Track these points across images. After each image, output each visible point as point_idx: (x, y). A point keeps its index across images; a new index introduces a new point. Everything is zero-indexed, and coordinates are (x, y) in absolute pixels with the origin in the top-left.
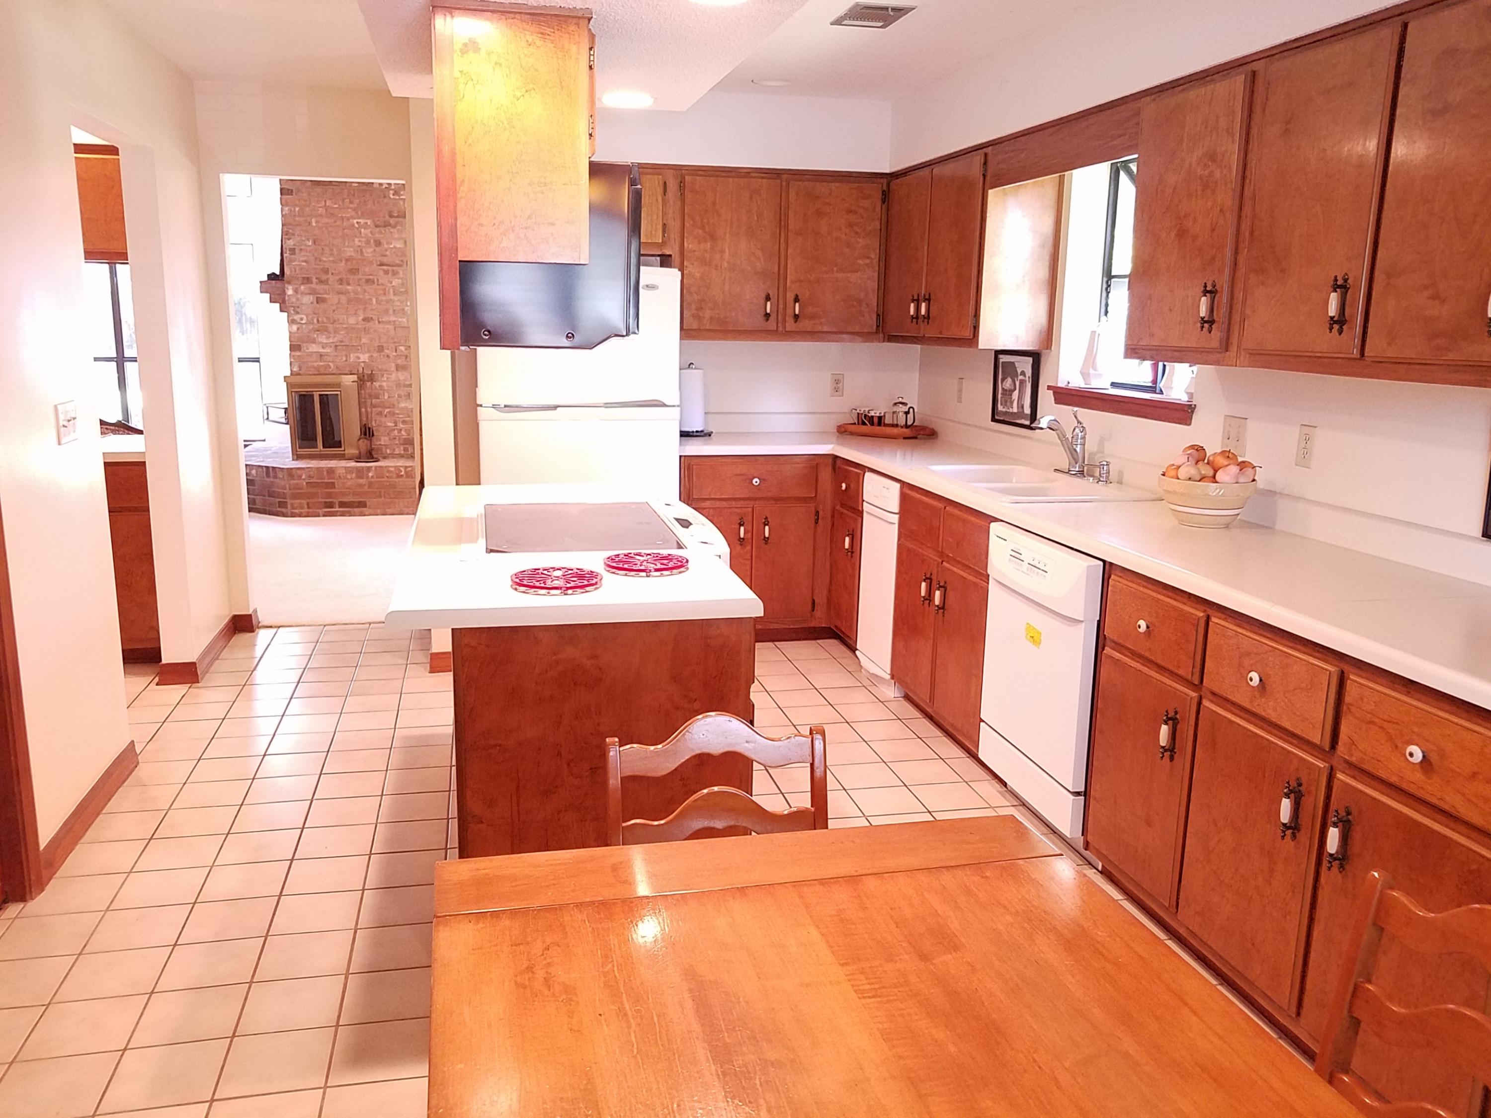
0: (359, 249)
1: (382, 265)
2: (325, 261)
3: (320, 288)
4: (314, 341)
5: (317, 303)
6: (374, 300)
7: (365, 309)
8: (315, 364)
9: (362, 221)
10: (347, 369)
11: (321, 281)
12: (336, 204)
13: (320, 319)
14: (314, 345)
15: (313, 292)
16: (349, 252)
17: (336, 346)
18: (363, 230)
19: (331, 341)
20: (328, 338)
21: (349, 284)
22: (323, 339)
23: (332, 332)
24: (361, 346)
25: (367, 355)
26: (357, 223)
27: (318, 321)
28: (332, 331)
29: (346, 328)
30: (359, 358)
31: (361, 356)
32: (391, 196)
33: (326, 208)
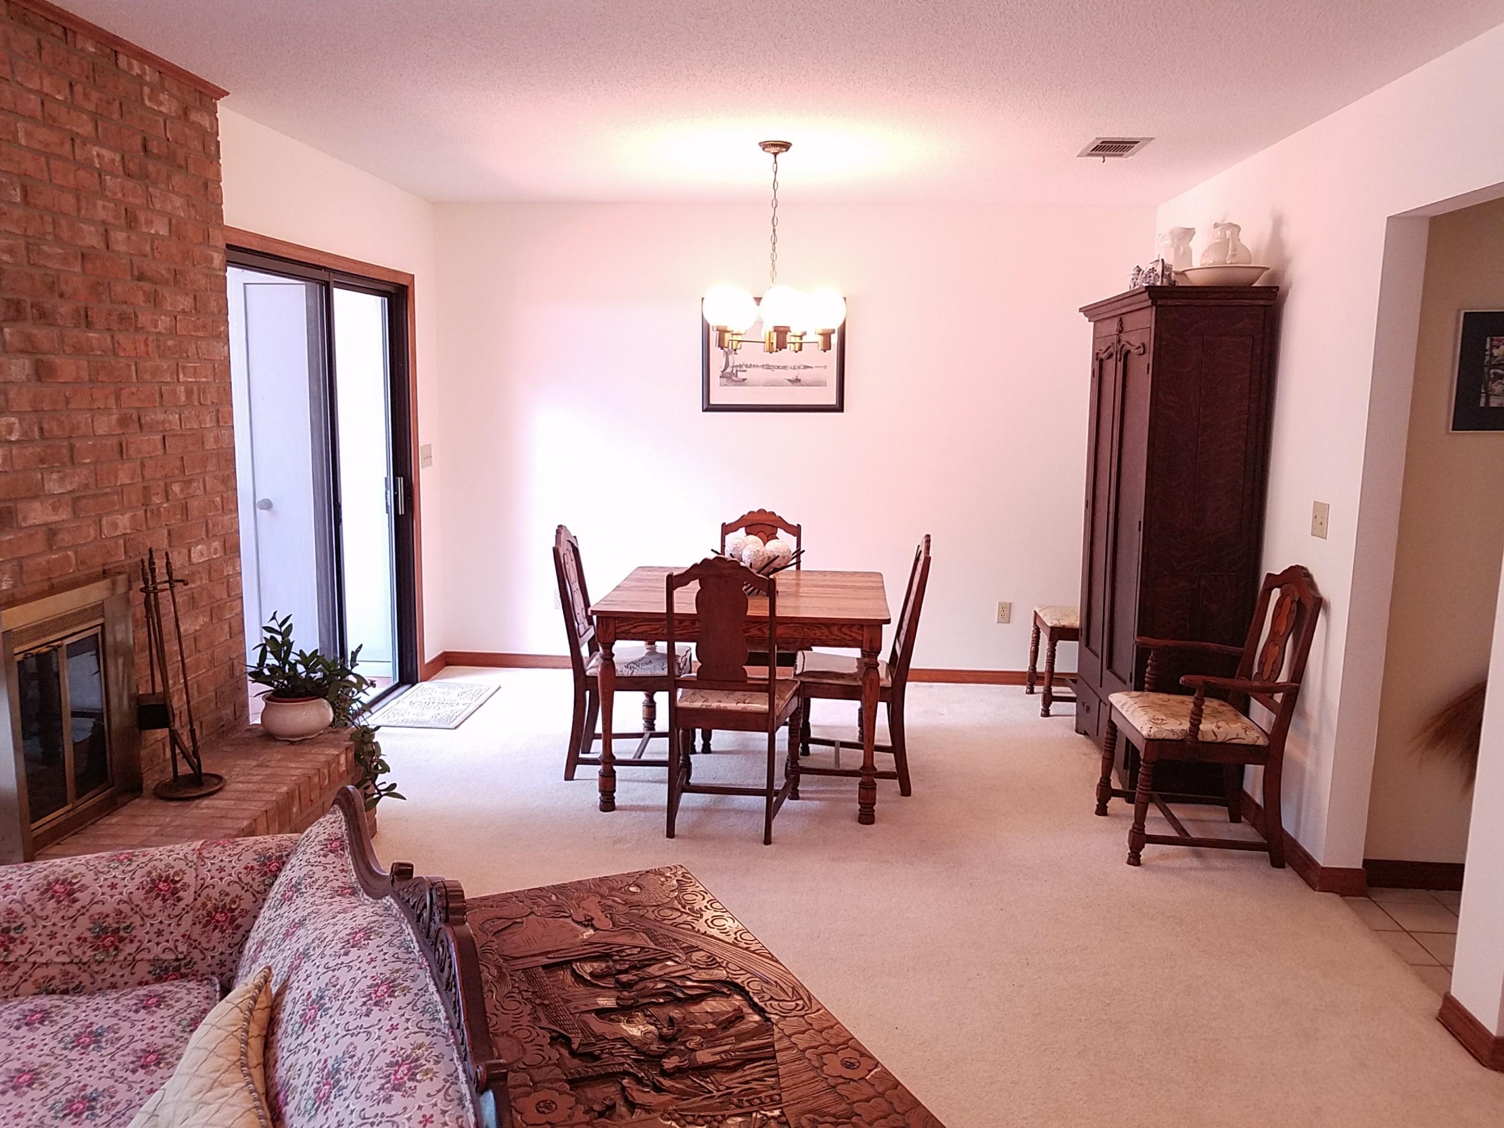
0: (101, 229)
1: (141, 277)
2: (48, 256)
3: (43, 335)
4: (36, 494)
5: (39, 379)
6: (133, 368)
7: (118, 398)
8: (42, 560)
9: (106, 153)
10: (99, 560)
11: (44, 316)
12: (59, 93)
13: (46, 426)
14: (37, 505)
15: (30, 348)
16: (91, 238)
17: (78, 498)
18: (108, 178)
19: (69, 488)
20: (62, 479)
21: (89, 325)
22: (53, 486)
23: (69, 464)
24: (117, 493)
25: (128, 515)
26: (98, 155)
27: (41, 429)
28: (67, 459)
29: (94, 446)
30: (115, 526)
31: (118, 518)
32: (147, 103)
33: (45, 99)
